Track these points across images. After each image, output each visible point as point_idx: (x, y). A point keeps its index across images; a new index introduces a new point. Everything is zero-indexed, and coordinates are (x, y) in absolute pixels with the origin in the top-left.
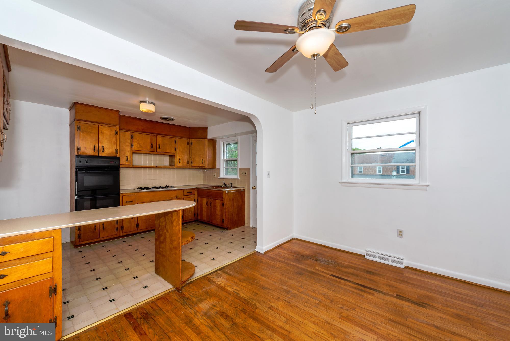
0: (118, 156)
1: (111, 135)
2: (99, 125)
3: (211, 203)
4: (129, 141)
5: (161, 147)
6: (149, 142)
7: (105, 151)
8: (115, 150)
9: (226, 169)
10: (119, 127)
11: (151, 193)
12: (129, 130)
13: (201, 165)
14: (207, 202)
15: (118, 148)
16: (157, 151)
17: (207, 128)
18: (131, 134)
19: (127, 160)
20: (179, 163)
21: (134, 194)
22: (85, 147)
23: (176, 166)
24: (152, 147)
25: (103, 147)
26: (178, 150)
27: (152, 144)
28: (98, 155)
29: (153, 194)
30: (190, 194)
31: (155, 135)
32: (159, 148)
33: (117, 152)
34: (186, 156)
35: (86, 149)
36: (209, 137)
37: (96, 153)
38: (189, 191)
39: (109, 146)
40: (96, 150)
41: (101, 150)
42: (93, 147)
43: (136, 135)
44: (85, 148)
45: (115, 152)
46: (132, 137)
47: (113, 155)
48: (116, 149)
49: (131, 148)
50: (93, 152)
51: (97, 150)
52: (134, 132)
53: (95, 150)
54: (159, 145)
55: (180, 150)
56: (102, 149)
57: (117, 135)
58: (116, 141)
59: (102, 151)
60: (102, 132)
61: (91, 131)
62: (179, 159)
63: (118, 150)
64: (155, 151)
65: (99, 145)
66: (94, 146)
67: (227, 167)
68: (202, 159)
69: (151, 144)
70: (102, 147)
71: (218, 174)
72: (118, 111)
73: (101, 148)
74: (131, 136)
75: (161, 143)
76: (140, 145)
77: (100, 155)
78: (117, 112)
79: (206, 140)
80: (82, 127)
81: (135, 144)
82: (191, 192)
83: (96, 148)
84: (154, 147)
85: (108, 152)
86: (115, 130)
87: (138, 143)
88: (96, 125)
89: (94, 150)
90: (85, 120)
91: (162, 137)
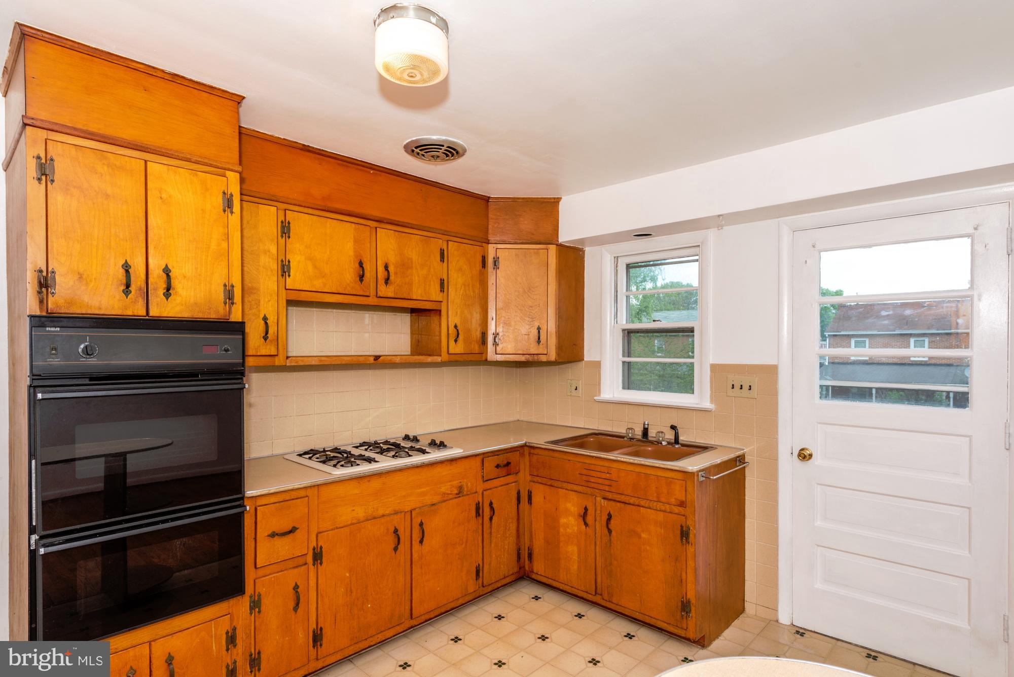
0: (236, 316)
1: (203, 211)
2: (146, 161)
3: (610, 517)
4: (274, 250)
5: (392, 278)
6: (351, 253)
7: (176, 293)
8: (222, 288)
9: (626, 365)
10: (238, 175)
11: (369, 481)
12: (271, 199)
13: (533, 351)
14: (586, 509)
15: (236, 281)
16: (380, 294)
17: (556, 201)
18: (281, 218)
19: (267, 333)
20: (456, 341)
21: (302, 493)
22: (81, 271)
23: (445, 357)
24: (362, 277)
25: (167, 271)
26: (450, 290)
27: (361, 264)
28: (142, 312)
29: (376, 484)
30: (503, 471)
31: (374, 224)
32: (387, 281)
33: (229, 296)
34: (478, 315)
35: (87, 284)
36: (565, 237)
37: (135, 302)
38: (501, 460)
39: (196, 269)
40: (133, 288)
41: (155, 289)
42: (122, 272)
43: (301, 222)
44: (81, 277)
45: (221, 296)
46: (285, 230)
47: (213, 316)
48: (225, 285)
49: (282, 280)
50: (118, 297)
51: (140, 289)
52: (291, 207)
53: (128, 286)
54: (386, 267)
55: (456, 291)
56: (162, 285)
57: (232, 213)
58: (225, 245)
59: (161, 291)
60: (164, 196)
61: (109, 191)
62: (456, 327)
63: (235, 289)
64: (372, 292)
65: (150, 261)
66: (127, 268)
67: (627, 359)
68: (537, 324)
69: (357, 265)
70: (161, 272)
71: (596, 385)
72: (238, 99)
73: (159, 277)
74: (280, 224)
75: (392, 259)
76: (315, 267)
77: (154, 312)
78: (231, 103)
79: (553, 248)
80: (61, 168)
81: (299, 262)
82: (508, 464)
83: (133, 279)
84: (367, 274)
85: (192, 300)
86: (224, 188)
87: (310, 258)
88: (133, 160)
89: (123, 287)
90: (79, 126)
91: (397, 233)
